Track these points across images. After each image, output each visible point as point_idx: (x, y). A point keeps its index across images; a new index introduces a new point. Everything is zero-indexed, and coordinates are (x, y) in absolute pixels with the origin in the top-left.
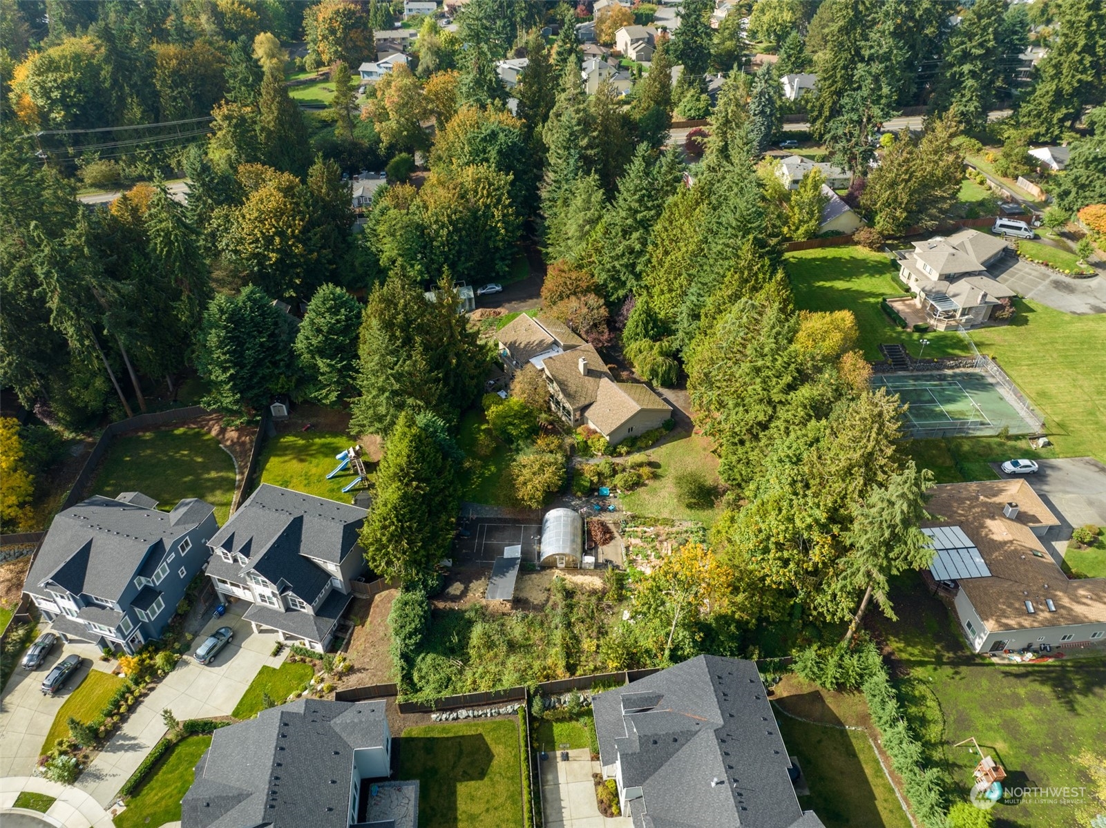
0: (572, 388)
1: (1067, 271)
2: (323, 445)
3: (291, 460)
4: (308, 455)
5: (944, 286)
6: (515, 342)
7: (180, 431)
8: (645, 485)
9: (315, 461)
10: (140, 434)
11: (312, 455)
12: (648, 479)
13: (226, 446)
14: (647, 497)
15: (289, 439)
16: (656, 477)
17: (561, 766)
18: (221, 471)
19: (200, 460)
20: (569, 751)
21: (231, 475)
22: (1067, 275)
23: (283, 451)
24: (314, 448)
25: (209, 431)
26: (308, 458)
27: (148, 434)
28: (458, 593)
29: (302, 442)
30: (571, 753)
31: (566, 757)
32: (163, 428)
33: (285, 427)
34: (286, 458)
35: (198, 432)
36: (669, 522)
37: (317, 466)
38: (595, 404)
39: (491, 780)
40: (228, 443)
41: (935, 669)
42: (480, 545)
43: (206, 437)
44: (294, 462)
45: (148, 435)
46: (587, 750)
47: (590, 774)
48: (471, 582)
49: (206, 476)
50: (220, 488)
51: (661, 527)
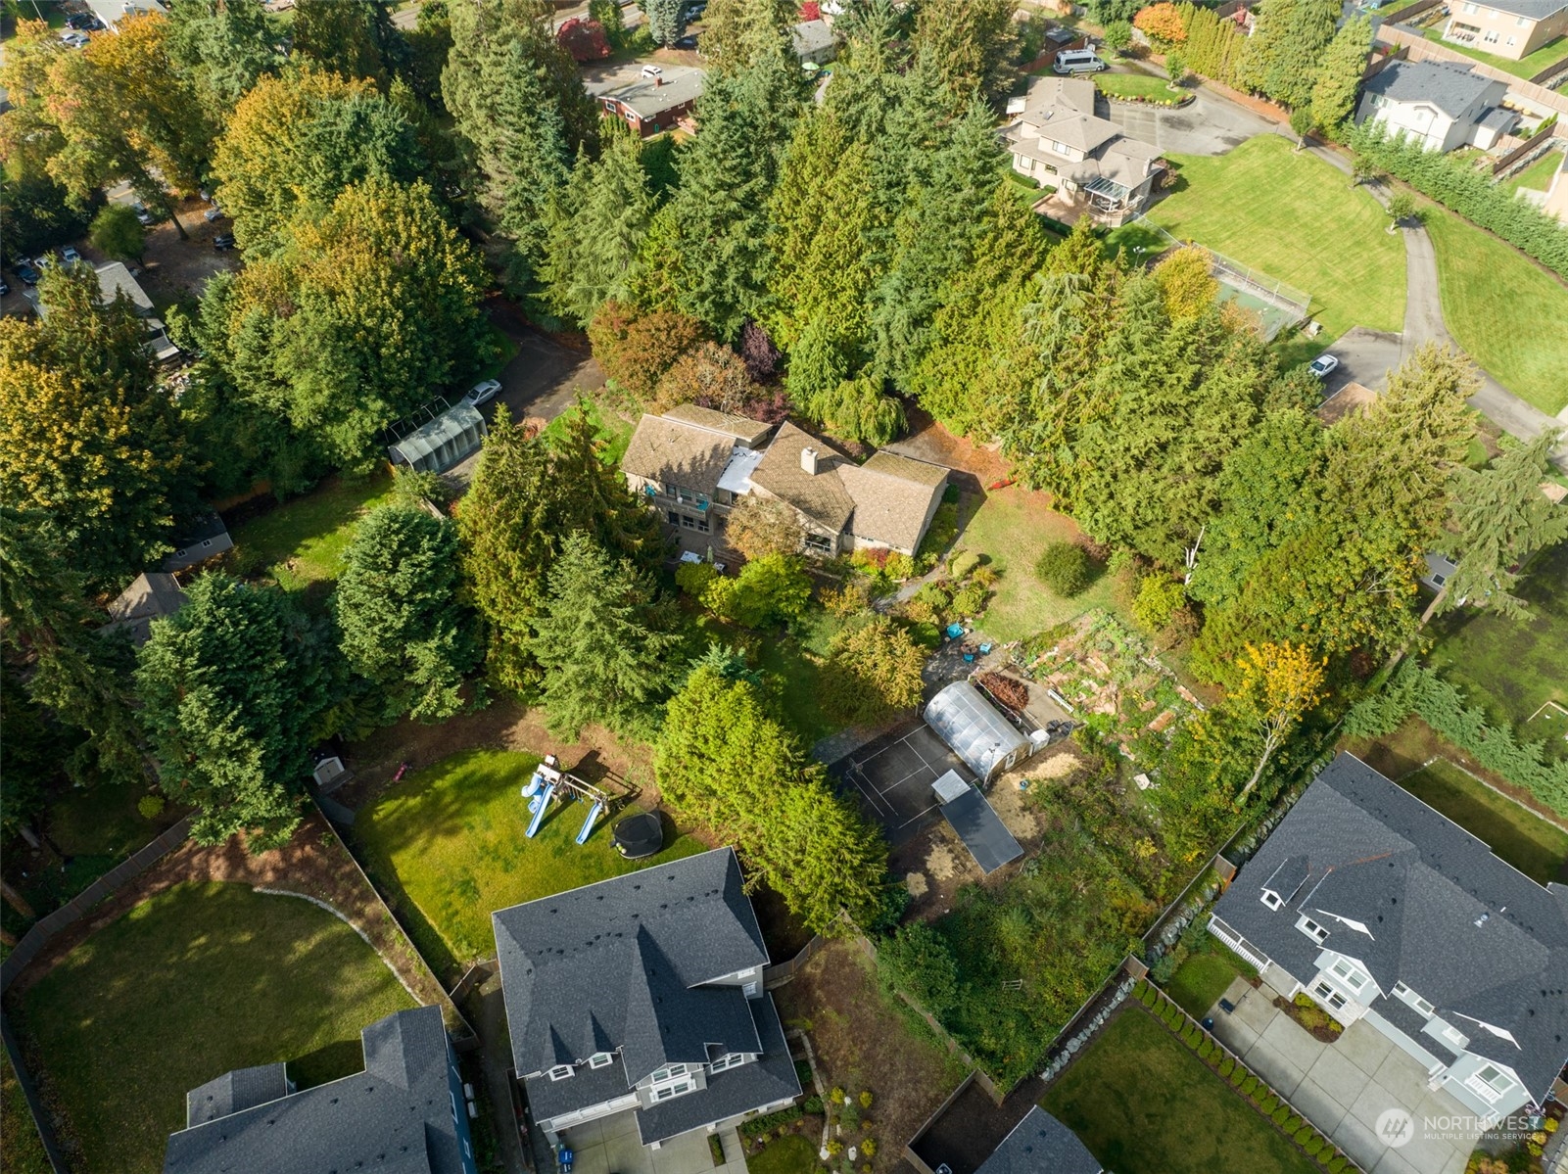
0: (816, 503)
1: (1168, 102)
2: (460, 785)
3: (430, 841)
4: (451, 816)
5: (1093, 167)
6: (670, 468)
7: (142, 907)
8: (993, 594)
9: (476, 820)
10: (58, 961)
11: (457, 813)
12: (991, 582)
13: (269, 885)
14: (1008, 608)
15: (386, 810)
16: (998, 574)
17: (1233, 1019)
18: (311, 933)
19: (246, 937)
20: (1225, 996)
21: (337, 928)
22: (1170, 107)
23: (401, 832)
24: (447, 799)
25: (206, 879)
26: (458, 821)
27: (75, 952)
28: (924, 888)
29: (414, 802)
30: (1229, 995)
31: (1228, 1007)
32: (99, 924)
33: (358, 794)
34: (420, 843)
35: (184, 890)
36: (1065, 629)
37: (488, 826)
38: (858, 512)
39: (1184, 1099)
40: (270, 876)
41: (1446, 648)
42: (879, 801)
43: (212, 891)
44: (440, 841)
45: (80, 955)
46: (1239, 979)
47: (1271, 1006)
48: (924, 862)
49: (291, 958)
50: (343, 962)
51: (1064, 641)
